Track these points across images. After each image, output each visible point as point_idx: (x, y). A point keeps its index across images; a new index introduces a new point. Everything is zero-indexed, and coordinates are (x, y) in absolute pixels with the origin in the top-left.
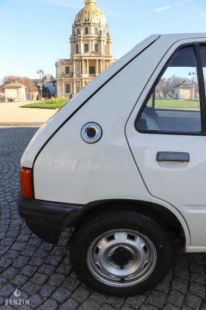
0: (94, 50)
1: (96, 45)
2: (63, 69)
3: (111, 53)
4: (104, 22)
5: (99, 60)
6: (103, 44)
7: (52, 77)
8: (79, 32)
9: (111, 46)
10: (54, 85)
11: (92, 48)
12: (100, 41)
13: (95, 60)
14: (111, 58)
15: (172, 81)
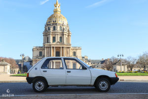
0: (59, 41)
1: (61, 38)
2: (37, 53)
3: (71, 43)
4: (66, 22)
5: (63, 47)
6: (65, 37)
7: (29, 58)
8: (49, 29)
9: (71, 38)
10: (31, 64)
11: (58, 39)
12: (63, 35)
13: (60, 47)
14: (71, 46)
15: (112, 61)
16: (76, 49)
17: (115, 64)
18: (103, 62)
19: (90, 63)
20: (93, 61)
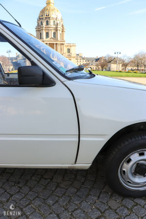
0: (52, 37)
1: (54, 33)
3: (65, 39)
5: (56, 44)
6: (59, 32)
8: (42, 24)
9: (65, 34)
11: (51, 35)
12: (57, 30)
13: (53, 44)
14: (65, 43)
15: (107, 59)
16: (71, 46)
17: (110, 62)
18: (97, 60)
19: (84, 61)
20: (87, 58)
